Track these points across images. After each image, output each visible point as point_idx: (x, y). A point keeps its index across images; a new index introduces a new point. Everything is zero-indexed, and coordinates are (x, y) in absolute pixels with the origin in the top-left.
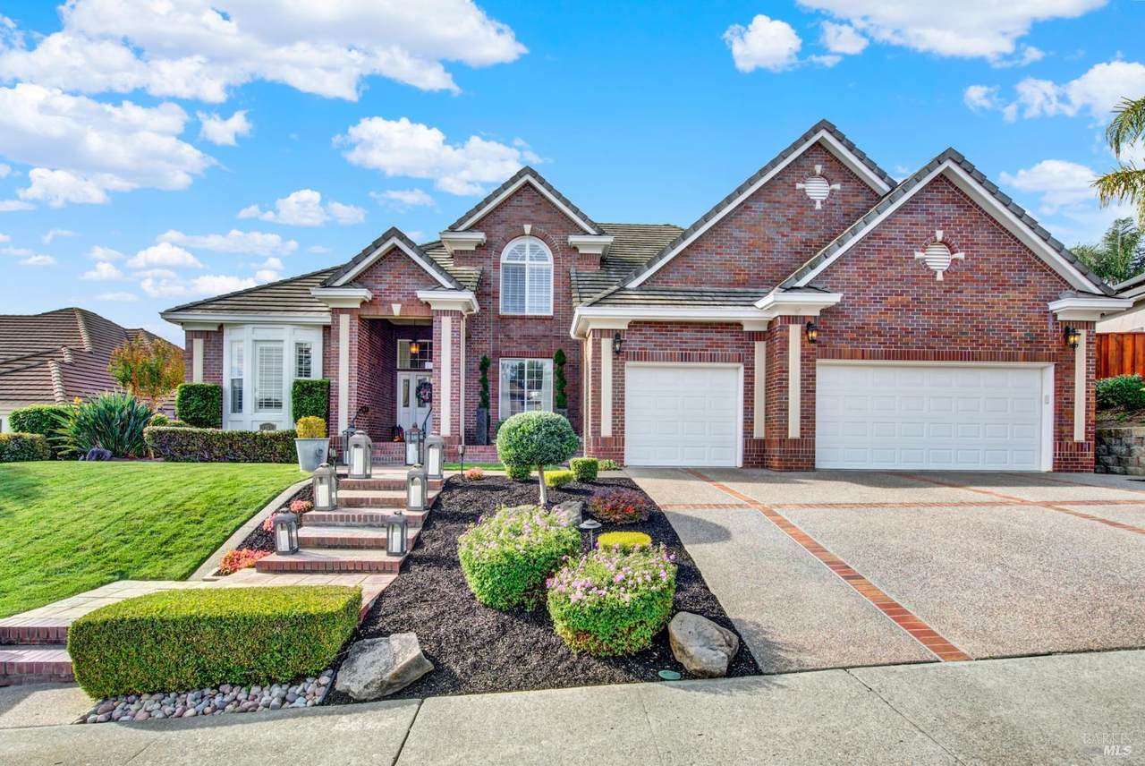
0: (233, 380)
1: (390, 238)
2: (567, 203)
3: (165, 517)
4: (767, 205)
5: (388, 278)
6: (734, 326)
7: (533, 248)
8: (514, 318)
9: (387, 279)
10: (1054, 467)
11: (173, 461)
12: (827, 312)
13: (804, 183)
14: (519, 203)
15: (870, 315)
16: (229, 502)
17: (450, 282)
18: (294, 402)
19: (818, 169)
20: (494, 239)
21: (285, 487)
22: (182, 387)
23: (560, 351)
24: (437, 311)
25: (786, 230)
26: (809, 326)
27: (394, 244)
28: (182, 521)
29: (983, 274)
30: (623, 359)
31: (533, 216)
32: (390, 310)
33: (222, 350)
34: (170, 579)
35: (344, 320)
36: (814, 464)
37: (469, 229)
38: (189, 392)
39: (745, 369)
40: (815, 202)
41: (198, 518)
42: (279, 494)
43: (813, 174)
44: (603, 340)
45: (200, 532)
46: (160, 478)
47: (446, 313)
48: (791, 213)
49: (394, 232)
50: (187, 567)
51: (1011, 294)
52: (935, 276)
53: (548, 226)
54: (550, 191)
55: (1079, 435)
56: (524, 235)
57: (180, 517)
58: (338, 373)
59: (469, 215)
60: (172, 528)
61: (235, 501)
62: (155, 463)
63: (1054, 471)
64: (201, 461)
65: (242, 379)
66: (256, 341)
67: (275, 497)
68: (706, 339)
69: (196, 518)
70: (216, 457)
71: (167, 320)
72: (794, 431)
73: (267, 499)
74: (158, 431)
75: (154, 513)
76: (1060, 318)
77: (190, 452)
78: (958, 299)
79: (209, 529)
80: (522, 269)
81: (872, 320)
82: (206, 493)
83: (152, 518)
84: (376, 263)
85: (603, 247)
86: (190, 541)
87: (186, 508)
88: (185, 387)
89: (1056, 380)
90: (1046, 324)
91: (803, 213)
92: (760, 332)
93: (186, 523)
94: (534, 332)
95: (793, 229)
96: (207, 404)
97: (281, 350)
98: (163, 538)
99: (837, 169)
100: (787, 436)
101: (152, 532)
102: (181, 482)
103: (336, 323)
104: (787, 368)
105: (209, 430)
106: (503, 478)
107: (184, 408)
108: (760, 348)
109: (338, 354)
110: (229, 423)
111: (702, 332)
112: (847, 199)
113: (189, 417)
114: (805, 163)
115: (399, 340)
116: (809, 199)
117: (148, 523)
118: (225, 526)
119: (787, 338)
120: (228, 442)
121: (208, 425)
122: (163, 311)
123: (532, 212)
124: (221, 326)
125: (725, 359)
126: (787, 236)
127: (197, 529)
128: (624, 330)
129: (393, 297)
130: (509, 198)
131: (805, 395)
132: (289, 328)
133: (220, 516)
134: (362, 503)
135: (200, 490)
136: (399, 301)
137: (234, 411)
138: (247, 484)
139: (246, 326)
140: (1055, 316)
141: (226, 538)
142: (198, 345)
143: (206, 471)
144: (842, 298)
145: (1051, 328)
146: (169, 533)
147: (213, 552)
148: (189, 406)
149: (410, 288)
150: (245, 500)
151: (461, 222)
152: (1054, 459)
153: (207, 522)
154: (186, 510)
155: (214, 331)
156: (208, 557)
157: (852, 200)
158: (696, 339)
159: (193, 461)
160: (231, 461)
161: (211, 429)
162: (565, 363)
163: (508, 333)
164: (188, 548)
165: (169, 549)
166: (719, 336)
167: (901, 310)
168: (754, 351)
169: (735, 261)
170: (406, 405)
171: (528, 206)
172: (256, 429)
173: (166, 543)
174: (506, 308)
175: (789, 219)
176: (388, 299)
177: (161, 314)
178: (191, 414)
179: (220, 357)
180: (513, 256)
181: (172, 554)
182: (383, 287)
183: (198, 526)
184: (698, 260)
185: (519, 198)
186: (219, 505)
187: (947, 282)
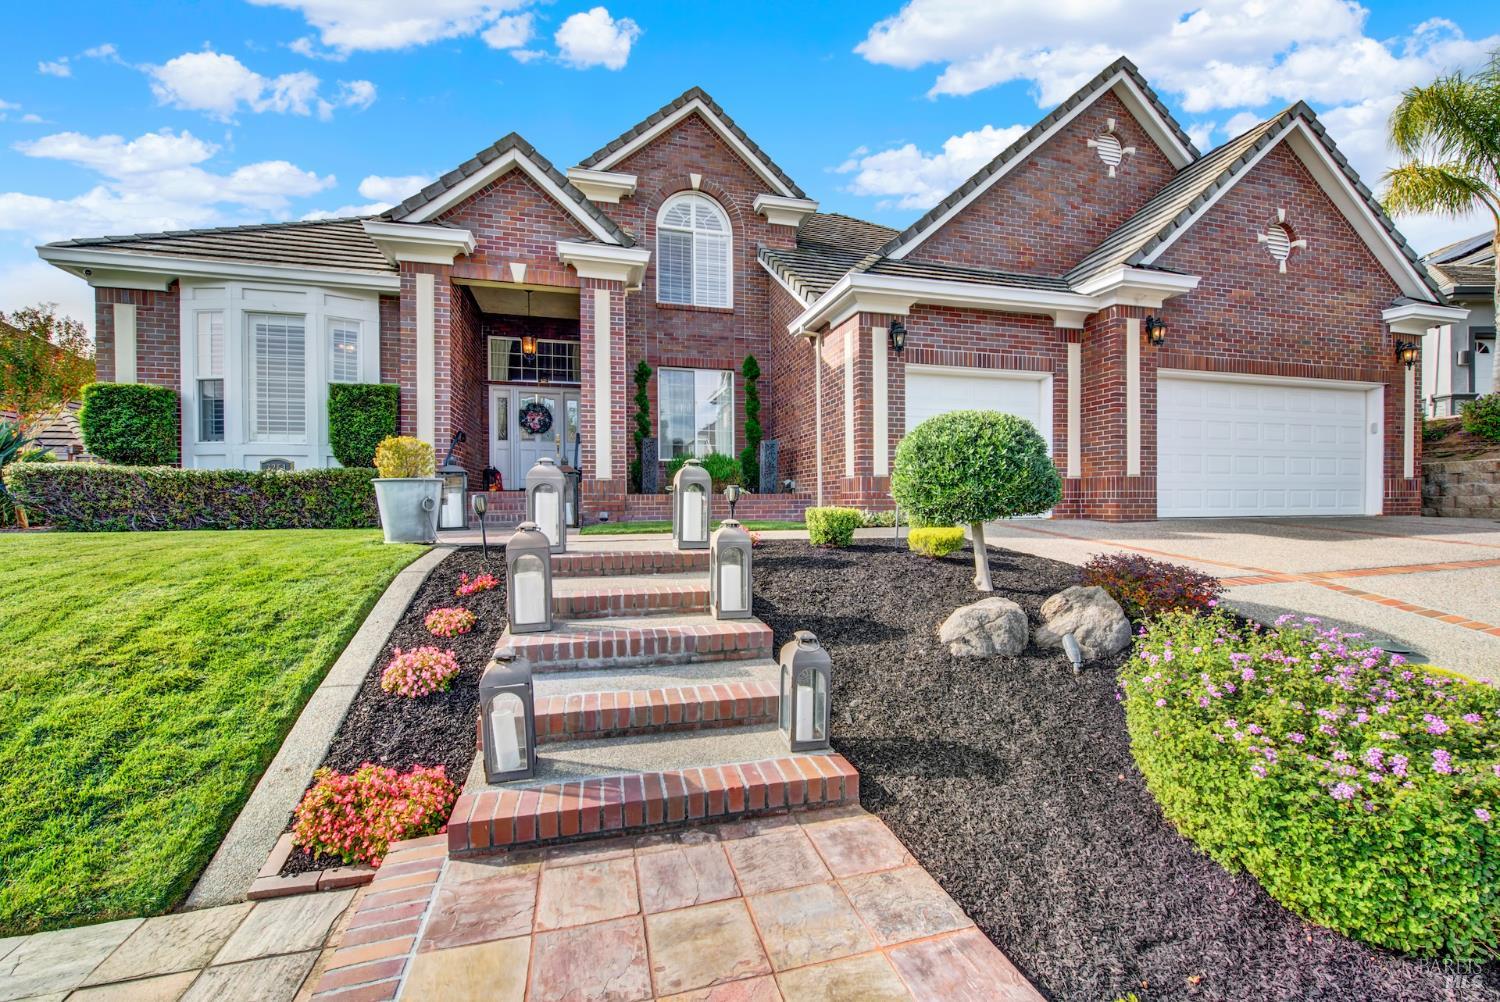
0: (201, 382)
1: (507, 151)
2: (754, 149)
3: (83, 677)
4: (1055, 163)
5: (503, 219)
6: (1040, 320)
7: (701, 211)
8: (679, 309)
9: (501, 221)
10: (1384, 509)
11: (76, 529)
12: (1173, 303)
13: (1095, 140)
14: (683, 142)
15: (1215, 313)
16: (261, 621)
17: (611, 234)
18: (333, 421)
19: (1112, 123)
20: (646, 191)
21: (385, 577)
22: (91, 390)
23: (751, 358)
24: (587, 279)
25: (1076, 200)
26: (1148, 327)
27: (514, 161)
28: (138, 685)
29: (1324, 269)
30: (902, 360)
31: (703, 163)
32: (508, 271)
33: (177, 327)
34: (123, 914)
35: (425, 284)
36: (1155, 512)
37: (613, 169)
38: (107, 400)
39: (1055, 381)
40: (1108, 167)
41: (184, 671)
42: (379, 595)
43: (1105, 131)
44: (874, 329)
45: (203, 717)
46: (48, 569)
47: (601, 283)
48: (1083, 177)
49: (514, 141)
50: (182, 847)
51: (1350, 297)
52: (1278, 267)
53: (724, 179)
54: (729, 128)
55: (1409, 472)
56: (691, 189)
57: (128, 673)
58: (415, 374)
59: (611, 148)
60: (111, 710)
61: (278, 617)
62: (30, 535)
63: (1385, 514)
64: (142, 528)
65: (222, 380)
66: (250, 313)
67: (372, 603)
68: (1010, 336)
69: (179, 672)
70: (175, 521)
71: (51, 261)
72: (1134, 468)
73: (356, 607)
74: (39, 471)
75: (42, 669)
76: (1393, 329)
77: (116, 514)
78: (1300, 299)
79: (227, 702)
80: (686, 240)
81: (1216, 318)
82: (194, 603)
83: (38, 686)
84: (481, 192)
85: (801, 217)
86: (174, 748)
87: (145, 645)
88: (99, 389)
89: (1386, 404)
90: (1381, 336)
91: (1095, 181)
92: (1074, 330)
93: (152, 692)
94: (707, 331)
95: (1085, 201)
96: (148, 424)
97: (301, 331)
98: (77, 749)
99: (1132, 130)
100: (1125, 473)
101: (40, 734)
102: (115, 576)
103: (410, 289)
104: (1125, 378)
105: (158, 470)
106: (806, 543)
107: (98, 430)
108: (1074, 351)
109: (414, 341)
110: (196, 459)
111: (1004, 325)
112: (1143, 168)
113: (110, 446)
114: (1096, 113)
115: (490, 338)
116: (1101, 161)
117: (24, 703)
118: (270, 689)
119: (1125, 336)
120: (201, 492)
121: (154, 460)
122: (43, 245)
123: (702, 157)
124: (174, 284)
125: (1034, 366)
126: (1077, 208)
127: (188, 710)
128: (903, 316)
129: (511, 251)
130: (668, 132)
131: (1146, 417)
132: (314, 295)
133: (252, 660)
134: (604, 607)
135: (174, 594)
136: (521, 259)
137: (205, 437)
138: (290, 577)
139: (229, 286)
140: (1388, 326)
141: (285, 726)
142: (125, 317)
143: (173, 547)
144: (1200, 283)
145: (1384, 340)
146: (101, 731)
147: (255, 777)
148: (108, 426)
149: (540, 238)
150: (302, 614)
151: (598, 157)
152: (1385, 500)
153: (217, 682)
154: (145, 653)
155: (159, 292)
156: (242, 798)
157: (1148, 170)
158: (997, 335)
159: (123, 530)
160: (207, 526)
161: (162, 468)
162: (757, 375)
163: (671, 331)
164: (174, 776)
165: (105, 789)
166: (1024, 333)
167: (1246, 308)
168: (1066, 356)
169: (1019, 235)
170: (504, 436)
171: (697, 148)
172: (254, 468)
173: (92, 765)
174: (664, 294)
175: (1079, 186)
176: (502, 253)
177: (38, 248)
178: (113, 440)
179: (174, 339)
180: (673, 217)
181: (117, 805)
182: (495, 233)
183: (192, 699)
184: (976, 229)
185: (683, 134)
186: (238, 631)
187: (1290, 275)
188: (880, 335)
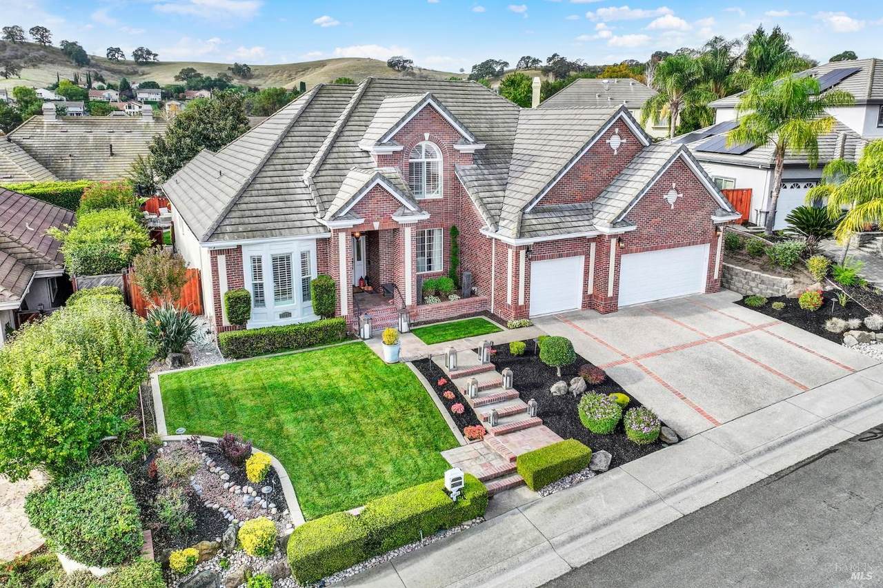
0: (254, 284)
1: (376, 180)
7: (428, 148)
10: (706, 291)
13: (609, 140)
14: (421, 117)
17: (415, 207)
19: (617, 130)
23: (454, 226)
24: (402, 225)
26: (620, 240)
27: (377, 183)
29: (689, 203)
30: (530, 260)
31: (430, 127)
32: (373, 226)
33: (241, 262)
35: (342, 236)
36: (617, 308)
37: (390, 141)
39: (586, 257)
40: (614, 150)
43: (614, 134)
44: (521, 251)
47: (407, 225)
48: (603, 158)
51: (698, 213)
52: (671, 207)
53: (440, 133)
55: (716, 275)
56: (424, 140)
65: (262, 283)
66: (272, 255)
72: (610, 294)
78: (678, 217)
80: (421, 165)
81: (644, 232)
84: (365, 196)
89: (710, 252)
90: (709, 225)
91: (608, 156)
92: (594, 239)
94: (432, 211)
95: (604, 167)
99: (625, 131)
100: (607, 295)
103: (337, 240)
104: (609, 261)
108: (593, 245)
110: (253, 315)
111: (568, 241)
112: (628, 148)
114: (612, 130)
116: (611, 148)
119: (610, 246)
123: (430, 124)
124: (240, 245)
126: (600, 171)
128: (531, 245)
129: (374, 217)
130: (416, 116)
131: (615, 274)
132: (296, 243)
136: (378, 220)
139: (264, 245)
140: (713, 221)
142: (222, 259)
145: (711, 227)
149: (384, 210)
152: (706, 287)
158: (565, 245)
167: (657, 225)
168: (590, 248)
169: (576, 188)
171: (427, 119)
176: (371, 219)
179: (240, 267)
180: (414, 155)
182: (367, 210)
185: (421, 113)
187: (675, 209)
188: (523, 253)
